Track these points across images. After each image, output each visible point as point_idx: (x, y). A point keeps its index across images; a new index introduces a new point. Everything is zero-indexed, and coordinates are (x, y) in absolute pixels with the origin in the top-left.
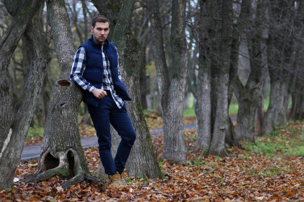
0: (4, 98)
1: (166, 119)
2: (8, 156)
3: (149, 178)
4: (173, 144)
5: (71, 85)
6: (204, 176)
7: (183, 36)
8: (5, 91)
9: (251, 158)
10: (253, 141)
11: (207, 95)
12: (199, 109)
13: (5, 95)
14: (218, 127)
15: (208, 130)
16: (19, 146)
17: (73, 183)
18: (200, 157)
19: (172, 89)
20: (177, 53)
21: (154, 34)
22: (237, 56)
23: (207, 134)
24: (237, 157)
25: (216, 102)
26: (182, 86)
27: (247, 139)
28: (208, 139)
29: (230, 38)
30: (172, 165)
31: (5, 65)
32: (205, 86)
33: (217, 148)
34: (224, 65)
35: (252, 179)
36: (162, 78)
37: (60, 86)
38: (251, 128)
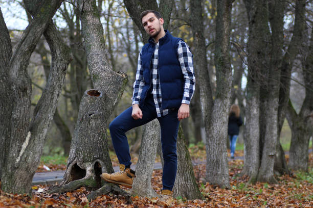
0: (22, 99)
1: (209, 140)
2: (25, 160)
3: (187, 199)
4: (216, 167)
5: (101, 95)
6: (246, 200)
7: (227, 55)
8: (23, 92)
9: (301, 186)
10: (307, 171)
11: (256, 119)
12: (248, 134)
13: (23, 96)
14: (267, 153)
15: (257, 156)
16: (37, 150)
17: (98, 195)
18: (247, 184)
19: (215, 110)
20: (221, 72)
21: (198, 53)
22: (289, 81)
23: (255, 160)
24: (287, 184)
25: (265, 127)
26: (226, 106)
27: (300, 169)
28: (256, 165)
29: (280, 61)
30: (215, 188)
31: (24, 65)
32: (254, 109)
33: (265, 175)
34: (273, 89)
35: (297, 202)
36: (205, 98)
37: (89, 96)
38: (305, 158)
